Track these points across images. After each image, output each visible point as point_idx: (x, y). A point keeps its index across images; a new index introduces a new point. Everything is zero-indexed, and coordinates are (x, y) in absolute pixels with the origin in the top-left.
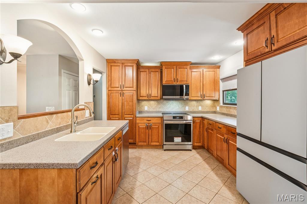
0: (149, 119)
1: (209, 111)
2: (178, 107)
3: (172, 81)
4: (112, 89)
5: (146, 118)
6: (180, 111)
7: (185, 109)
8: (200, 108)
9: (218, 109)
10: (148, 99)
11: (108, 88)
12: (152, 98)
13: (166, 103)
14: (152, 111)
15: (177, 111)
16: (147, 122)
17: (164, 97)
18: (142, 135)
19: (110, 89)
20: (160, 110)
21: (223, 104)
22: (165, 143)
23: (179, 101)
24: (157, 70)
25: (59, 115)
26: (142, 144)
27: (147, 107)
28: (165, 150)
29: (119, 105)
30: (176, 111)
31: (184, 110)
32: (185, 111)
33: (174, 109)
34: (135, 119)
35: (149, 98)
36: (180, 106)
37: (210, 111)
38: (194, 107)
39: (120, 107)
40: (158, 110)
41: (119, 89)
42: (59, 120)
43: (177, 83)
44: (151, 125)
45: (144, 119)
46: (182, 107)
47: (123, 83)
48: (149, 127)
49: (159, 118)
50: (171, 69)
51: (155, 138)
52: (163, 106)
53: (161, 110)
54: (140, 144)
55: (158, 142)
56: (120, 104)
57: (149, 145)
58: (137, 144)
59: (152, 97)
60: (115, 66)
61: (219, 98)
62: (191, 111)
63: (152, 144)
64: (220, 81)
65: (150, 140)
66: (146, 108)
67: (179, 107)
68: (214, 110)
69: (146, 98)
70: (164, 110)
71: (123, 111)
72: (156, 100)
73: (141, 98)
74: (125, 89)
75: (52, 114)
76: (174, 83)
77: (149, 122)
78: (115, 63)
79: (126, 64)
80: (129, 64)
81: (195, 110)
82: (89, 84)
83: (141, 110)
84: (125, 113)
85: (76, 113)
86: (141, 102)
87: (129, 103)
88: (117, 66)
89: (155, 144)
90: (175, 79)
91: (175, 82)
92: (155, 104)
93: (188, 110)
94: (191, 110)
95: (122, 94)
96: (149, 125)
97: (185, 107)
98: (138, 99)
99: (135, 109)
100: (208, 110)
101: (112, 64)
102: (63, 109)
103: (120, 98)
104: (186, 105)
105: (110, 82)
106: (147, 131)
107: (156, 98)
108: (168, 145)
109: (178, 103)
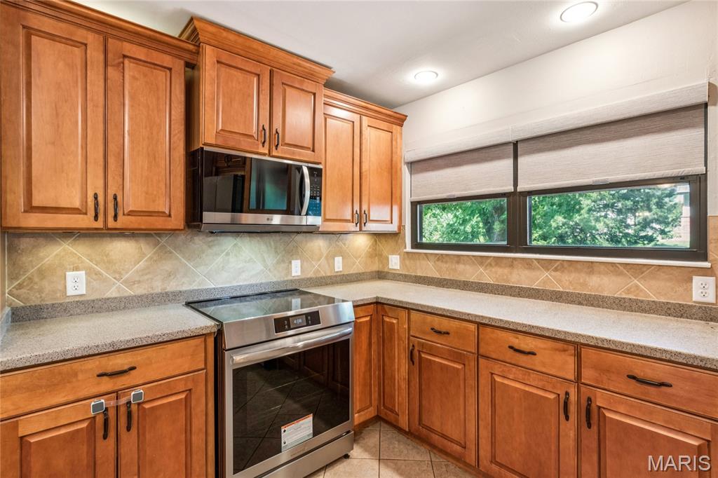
0: (119, 362)
1: (363, 273)
2: (260, 266)
3: (251, 136)
5: (94, 365)
7: (289, 270)
8: (339, 265)
9: (395, 263)
10: (100, 224)
12: (123, 221)
13: (205, 247)
14: (119, 300)
15: (258, 281)
16: (107, 385)
17: (209, 217)
20: (169, 289)
21: (412, 248)
23: (267, 238)
24: (167, 60)
30: (253, 281)
31: (287, 275)
32: (290, 278)
35: (108, 223)
36: (271, 260)
37: (367, 271)
38: (319, 260)
40: (158, 287)
43: (275, 153)
44: (138, 396)
45: (75, 374)
46: (278, 263)
48: (115, 422)
50: (249, 77)
59: (131, 213)
61: (401, 227)
62: (309, 276)
64: (405, 170)
66: (77, 284)
67: (266, 266)
68: (375, 267)
69: (85, 221)
70: (194, 287)
72: (147, 235)
76: (262, 150)
77: (123, 382)
81: (323, 274)
83: (36, 301)
90: (267, 128)
91: (267, 144)
93: (299, 274)
94: (310, 274)
96: (123, 401)
97: (290, 262)
100: (362, 270)
104: (291, 253)
107: (158, 223)
109: (263, 247)
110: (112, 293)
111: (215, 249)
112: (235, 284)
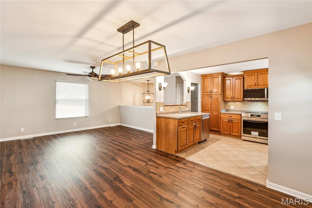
0: (230, 115)
2: (263, 108)
3: (253, 85)
4: (205, 94)
5: (228, 114)
6: (265, 111)
11: (202, 93)
15: (262, 111)
16: (229, 117)
17: (245, 99)
18: (225, 126)
19: (203, 94)
22: (242, 134)
24: (240, 78)
25: (175, 106)
26: (225, 132)
27: (233, 106)
28: (243, 140)
29: (208, 104)
33: (259, 109)
34: (220, 114)
35: (234, 100)
39: (210, 105)
40: (243, 109)
41: (209, 93)
42: (175, 109)
43: (258, 87)
44: (232, 119)
47: (212, 90)
48: (230, 121)
49: (239, 115)
50: (252, 76)
51: (236, 130)
52: (248, 107)
53: (245, 109)
54: (223, 132)
55: (238, 133)
56: (210, 104)
57: (230, 134)
58: (221, 132)
59: (236, 99)
60: (206, 78)
63: (233, 134)
65: (231, 131)
66: (232, 108)
67: (265, 108)
69: (230, 100)
70: (249, 110)
71: (212, 108)
73: (226, 100)
74: (213, 93)
75: (172, 106)
76: (255, 87)
77: (231, 117)
78: (206, 76)
79: (214, 77)
80: (216, 76)
82: (188, 92)
83: (228, 109)
84: (213, 110)
85: (181, 106)
86: (228, 103)
87: (215, 103)
88: (208, 78)
89: (235, 134)
90: (257, 83)
92: (240, 104)
95: (211, 97)
98: (224, 100)
99: (220, 107)
101: (205, 77)
102: (177, 104)
103: (210, 99)
105: (203, 89)
106: (229, 124)
107: (239, 100)
108: (245, 137)
110: (236, 109)
111: (253, 104)
112: (257, 111)
